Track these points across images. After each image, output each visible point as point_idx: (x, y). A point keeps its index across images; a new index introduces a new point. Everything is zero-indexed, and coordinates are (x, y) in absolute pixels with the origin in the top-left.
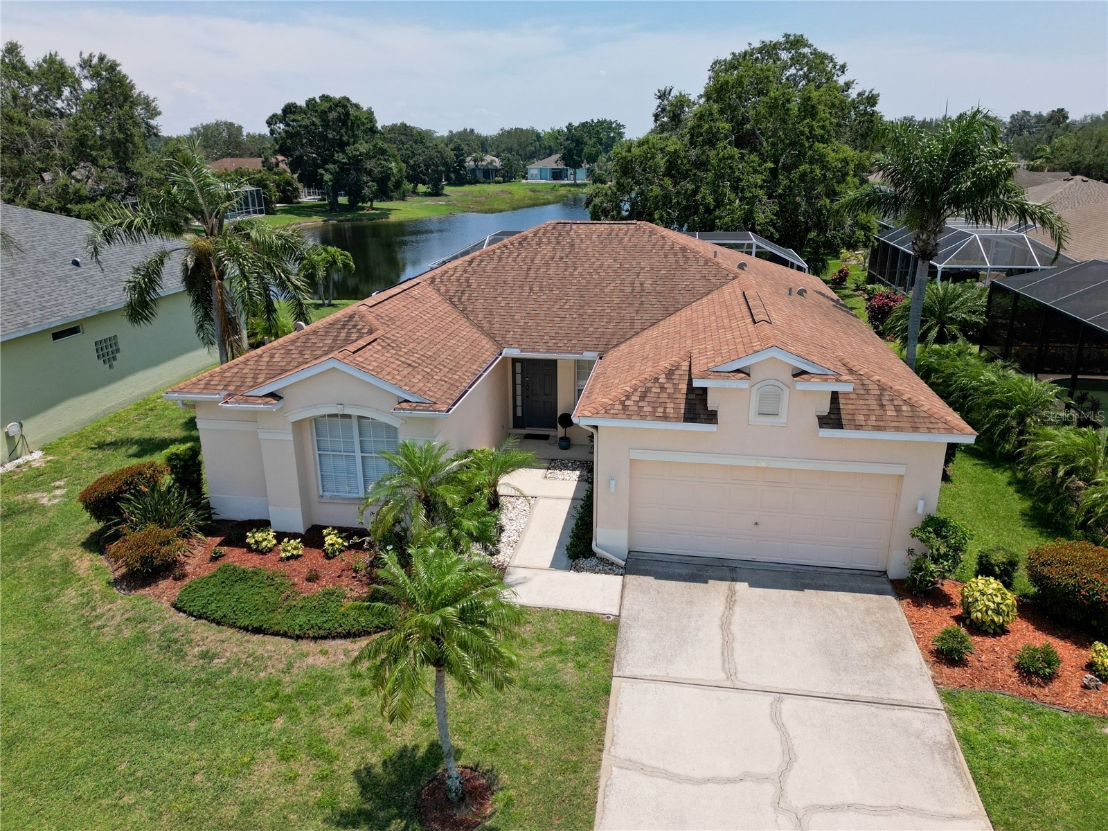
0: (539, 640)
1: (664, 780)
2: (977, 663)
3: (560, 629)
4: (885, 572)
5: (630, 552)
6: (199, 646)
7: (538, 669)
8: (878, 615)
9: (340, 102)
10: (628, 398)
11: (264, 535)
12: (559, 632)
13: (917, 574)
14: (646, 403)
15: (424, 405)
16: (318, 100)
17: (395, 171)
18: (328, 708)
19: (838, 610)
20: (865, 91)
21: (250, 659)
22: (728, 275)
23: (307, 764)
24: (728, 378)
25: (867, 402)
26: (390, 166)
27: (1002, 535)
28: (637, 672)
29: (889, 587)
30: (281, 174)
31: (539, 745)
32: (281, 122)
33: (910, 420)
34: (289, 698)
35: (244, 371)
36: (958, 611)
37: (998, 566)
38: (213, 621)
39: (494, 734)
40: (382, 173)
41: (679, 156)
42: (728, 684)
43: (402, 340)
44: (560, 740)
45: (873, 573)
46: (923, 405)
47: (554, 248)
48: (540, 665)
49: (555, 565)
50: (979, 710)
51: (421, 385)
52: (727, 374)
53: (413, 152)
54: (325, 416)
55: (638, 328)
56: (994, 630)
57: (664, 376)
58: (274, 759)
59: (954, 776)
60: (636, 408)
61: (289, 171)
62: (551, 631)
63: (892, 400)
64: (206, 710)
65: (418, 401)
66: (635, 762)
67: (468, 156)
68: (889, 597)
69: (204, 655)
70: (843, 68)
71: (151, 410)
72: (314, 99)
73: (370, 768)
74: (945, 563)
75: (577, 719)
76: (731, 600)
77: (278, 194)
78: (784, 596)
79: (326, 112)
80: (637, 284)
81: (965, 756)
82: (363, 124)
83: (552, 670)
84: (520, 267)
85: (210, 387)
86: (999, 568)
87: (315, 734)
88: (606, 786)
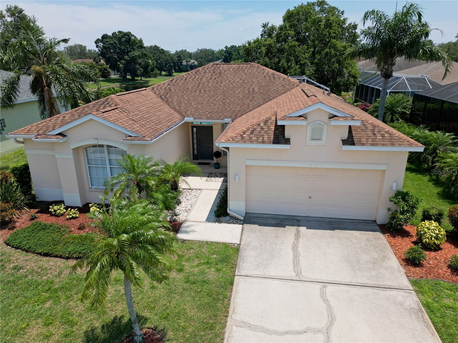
0: (197, 257)
1: (262, 333)
2: (428, 265)
3: (208, 251)
4: (375, 221)
5: (246, 213)
6: (14, 263)
7: (195, 272)
8: (373, 242)
9: (126, 34)
10: (244, 133)
11: (58, 207)
12: (208, 253)
13: (393, 221)
14: (254, 136)
15: (138, 138)
16: (117, 33)
17: (151, 64)
18: (77, 296)
19: (353, 240)
20: (352, 23)
21: (40, 270)
22: (294, 85)
23: (59, 328)
24: (295, 120)
25: (366, 133)
26: (149, 61)
27: (430, 203)
28: (248, 273)
29: (378, 228)
30: (102, 65)
31: (192, 314)
32: (101, 42)
33: (390, 140)
34: (56, 291)
35: (49, 124)
36: (414, 239)
37: (434, 216)
38: (24, 250)
39: (167, 308)
40: (145, 64)
41: (271, 46)
42: (297, 278)
43: (132, 110)
44: (204, 311)
45: (369, 222)
46: (395, 134)
47: (212, 74)
48: (196, 270)
49: (208, 220)
50: (432, 290)
51: (138, 129)
52: (295, 118)
53: (159, 57)
54: (90, 147)
55: (251, 108)
56: (435, 248)
57: (263, 123)
58: (40, 325)
59: (424, 327)
60: (248, 138)
61: (105, 64)
62: (204, 252)
63: (379, 132)
64: (8, 298)
65: (136, 136)
66: (246, 323)
67: (183, 60)
68: (378, 233)
69: (15, 268)
70: (343, 13)
71: (21, 154)
72: (115, 33)
73: (94, 330)
74: (408, 214)
75: (214, 299)
76: (298, 235)
77: (100, 73)
78: (325, 233)
79: (120, 38)
80: (251, 89)
81: (429, 316)
82: (137, 43)
83: (202, 273)
84: (195, 83)
85: (30, 132)
86: (434, 217)
87: (67, 310)
88: (229, 337)
